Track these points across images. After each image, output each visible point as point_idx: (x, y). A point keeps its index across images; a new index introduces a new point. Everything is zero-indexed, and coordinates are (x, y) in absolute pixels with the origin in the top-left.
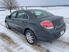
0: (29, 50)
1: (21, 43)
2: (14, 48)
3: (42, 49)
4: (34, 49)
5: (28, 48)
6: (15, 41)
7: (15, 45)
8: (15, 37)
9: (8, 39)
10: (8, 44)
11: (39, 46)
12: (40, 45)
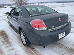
0: (20, 53)
1: (15, 43)
2: (6, 48)
3: (35, 53)
4: (26, 52)
5: (19, 50)
6: (10, 40)
7: (8, 45)
8: (13, 35)
9: (5, 37)
10: (2, 42)
11: (33, 49)
12: (34, 47)
